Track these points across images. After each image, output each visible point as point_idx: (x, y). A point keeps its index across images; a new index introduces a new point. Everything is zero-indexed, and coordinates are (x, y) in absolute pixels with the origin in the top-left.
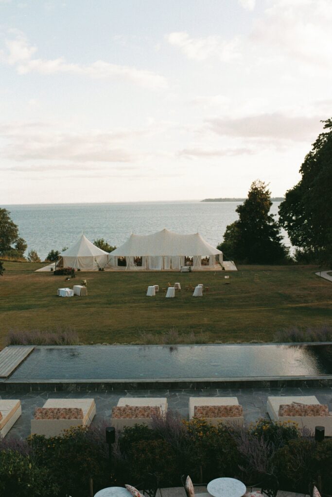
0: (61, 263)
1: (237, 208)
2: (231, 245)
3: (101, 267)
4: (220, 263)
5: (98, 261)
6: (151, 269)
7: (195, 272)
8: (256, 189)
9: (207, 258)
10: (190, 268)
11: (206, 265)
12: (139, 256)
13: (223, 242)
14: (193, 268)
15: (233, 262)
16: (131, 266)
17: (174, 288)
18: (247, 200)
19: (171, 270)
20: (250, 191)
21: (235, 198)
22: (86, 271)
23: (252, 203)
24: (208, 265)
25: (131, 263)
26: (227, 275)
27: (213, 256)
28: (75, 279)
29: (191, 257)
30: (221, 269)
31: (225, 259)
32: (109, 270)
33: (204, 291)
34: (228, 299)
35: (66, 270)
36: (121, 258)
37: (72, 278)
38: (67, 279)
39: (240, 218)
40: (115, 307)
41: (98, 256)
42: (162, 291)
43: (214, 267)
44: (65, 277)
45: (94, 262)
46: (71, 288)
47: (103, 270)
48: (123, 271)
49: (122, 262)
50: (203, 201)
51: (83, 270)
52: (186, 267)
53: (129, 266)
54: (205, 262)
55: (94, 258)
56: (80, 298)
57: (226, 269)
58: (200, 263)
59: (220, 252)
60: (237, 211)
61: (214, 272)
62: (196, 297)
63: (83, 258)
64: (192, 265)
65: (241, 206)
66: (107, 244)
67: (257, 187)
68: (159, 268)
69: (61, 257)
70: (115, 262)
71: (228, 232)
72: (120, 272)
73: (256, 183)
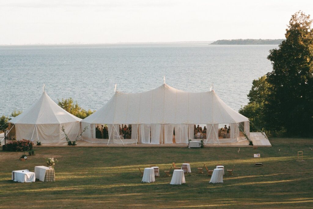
0: (13, 134)
1: (269, 54)
2: (259, 109)
3: (72, 140)
4: (245, 135)
5: (67, 131)
6: (145, 142)
7: (209, 148)
8: (297, 25)
9: (226, 128)
10: (202, 141)
11: (224, 137)
12: (127, 123)
13: (247, 104)
14: (206, 142)
15: (264, 133)
16: (116, 138)
17: (181, 170)
18: (284, 42)
19: (174, 145)
20: (289, 29)
21: (262, 39)
22: (49, 145)
23: (291, 46)
24: (229, 137)
25: (116, 134)
26: (257, 153)
27: (235, 124)
28: (34, 157)
29: (202, 126)
30: (247, 144)
31: (252, 130)
32: (82, 144)
33: (225, 176)
34: (261, 188)
35: (20, 143)
36: (100, 127)
37: (30, 155)
38: (23, 157)
39: (274, 68)
40: (98, 198)
41: (66, 124)
42: (165, 175)
43: (238, 141)
44: (20, 154)
45: (61, 131)
46: (31, 169)
47: (74, 144)
48: (104, 145)
49: (102, 133)
50: (215, 43)
51: (44, 143)
52: (196, 141)
53: (112, 138)
54: (224, 133)
55: (61, 126)
56: (44, 185)
57: (255, 144)
58: (217, 134)
59: (246, 119)
60: (270, 58)
61: (237, 148)
62: (215, 184)
63: (45, 125)
64: (205, 137)
65: (275, 51)
66: (76, 106)
67: (298, 22)
68: (156, 142)
69: (12, 124)
70: (91, 133)
71: (255, 89)
72: (99, 147)
73: (298, 17)
